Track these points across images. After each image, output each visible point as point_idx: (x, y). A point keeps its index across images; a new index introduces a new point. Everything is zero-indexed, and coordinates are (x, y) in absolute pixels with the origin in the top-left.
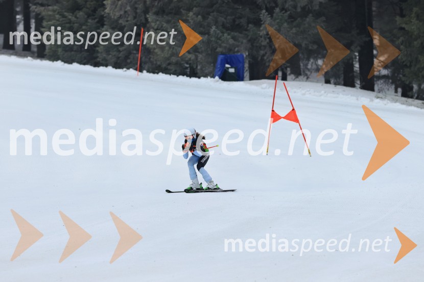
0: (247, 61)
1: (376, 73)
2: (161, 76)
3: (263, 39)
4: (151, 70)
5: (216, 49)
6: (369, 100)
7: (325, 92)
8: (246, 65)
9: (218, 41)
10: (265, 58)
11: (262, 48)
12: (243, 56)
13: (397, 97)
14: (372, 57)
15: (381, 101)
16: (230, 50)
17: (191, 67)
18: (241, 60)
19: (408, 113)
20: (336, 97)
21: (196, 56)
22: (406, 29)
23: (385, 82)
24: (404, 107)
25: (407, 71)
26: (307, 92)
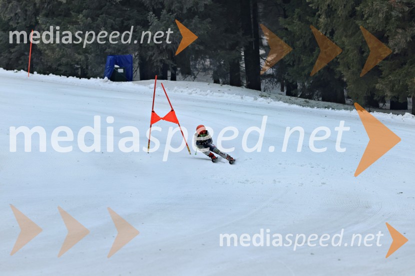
0: (137, 62)
2: (52, 77)
4: (42, 71)
5: (106, 49)
6: (253, 98)
7: (211, 92)
8: (136, 65)
10: (153, 58)
11: (150, 49)
12: (132, 57)
13: (281, 96)
14: (258, 57)
15: (265, 100)
16: (119, 51)
17: (82, 68)
18: (130, 61)
19: (289, 110)
20: (222, 96)
21: (86, 57)
22: (289, 30)
23: (270, 81)
24: (286, 105)
25: (290, 69)
26: (194, 92)
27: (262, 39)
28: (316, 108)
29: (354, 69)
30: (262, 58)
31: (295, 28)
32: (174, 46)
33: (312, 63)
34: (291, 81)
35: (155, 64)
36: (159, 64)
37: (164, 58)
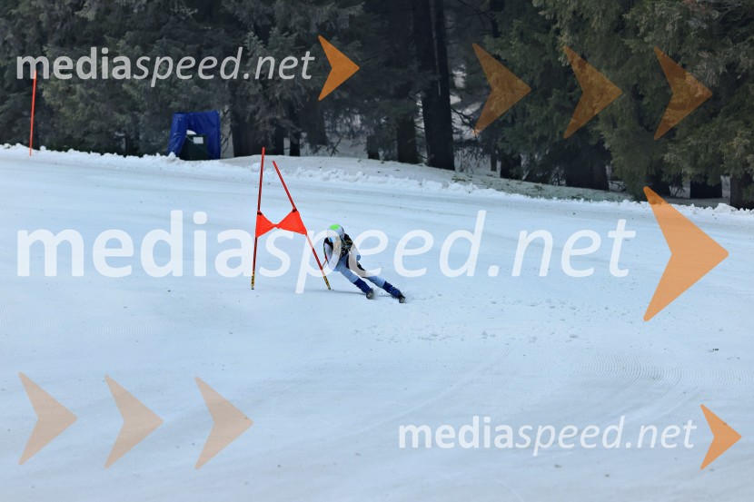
0: (228, 124)
1: (456, 137)
2: (73, 155)
3: (251, 83)
4: (55, 145)
5: (170, 103)
6: (440, 185)
7: (364, 174)
8: (226, 130)
9: (172, 89)
10: (257, 117)
11: (251, 99)
12: (218, 115)
13: (492, 179)
14: (447, 109)
15: (462, 187)
16: (195, 104)
17: (127, 138)
18: (214, 121)
19: (508, 205)
20: (383, 182)
21: (134, 117)
22: (503, 58)
23: (471, 152)
24: (502, 195)
25: (507, 131)
26: (333, 175)
27: (453, 75)
28: (555, 198)
29: (625, 127)
30: (455, 111)
31: (513, 55)
32: (296, 94)
33: (547, 117)
34: (508, 152)
35: (261, 129)
36: (268, 128)
37: (278, 117)
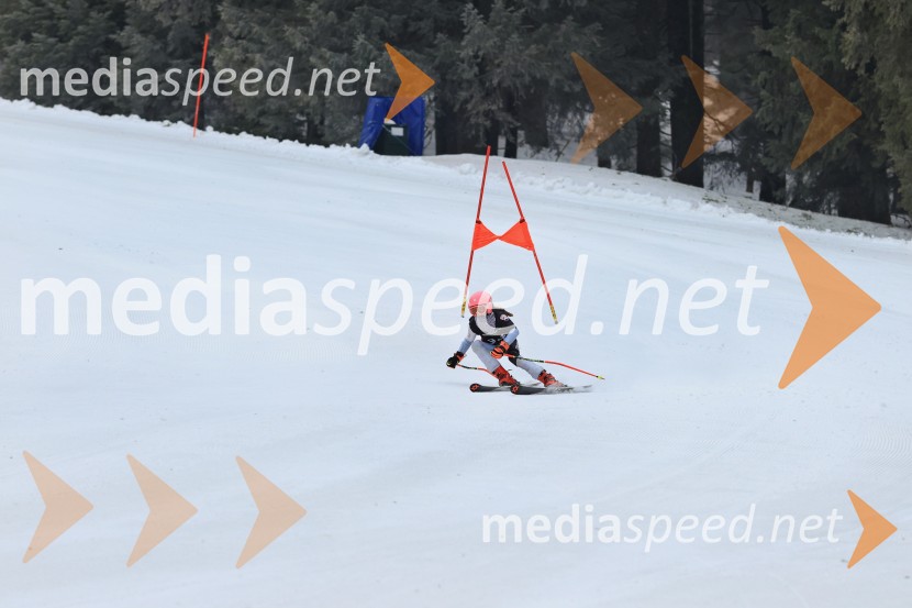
0: (433, 114)
1: (708, 148)
2: (245, 139)
3: (465, 65)
4: (223, 125)
6: (689, 204)
7: (596, 186)
8: (430, 121)
10: (469, 106)
11: (465, 85)
13: (750, 201)
14: (700, 111)
15: (715, 209)
16: (396, 88)
17: (310, 122)
18: (418, 110)
19: (768, 234)
20: (619, 197)
22: (774, 55)
23: (725, 167)
24: (763, 222)
25: (773, 144)
26: (558, 185)
27: (708, 73)
28: (828, 230)
31: (788, 52)
32: (518, 82)
34: (773, 170)
35: (473, 121)
36: (481, 120)
37: (494, 107)
